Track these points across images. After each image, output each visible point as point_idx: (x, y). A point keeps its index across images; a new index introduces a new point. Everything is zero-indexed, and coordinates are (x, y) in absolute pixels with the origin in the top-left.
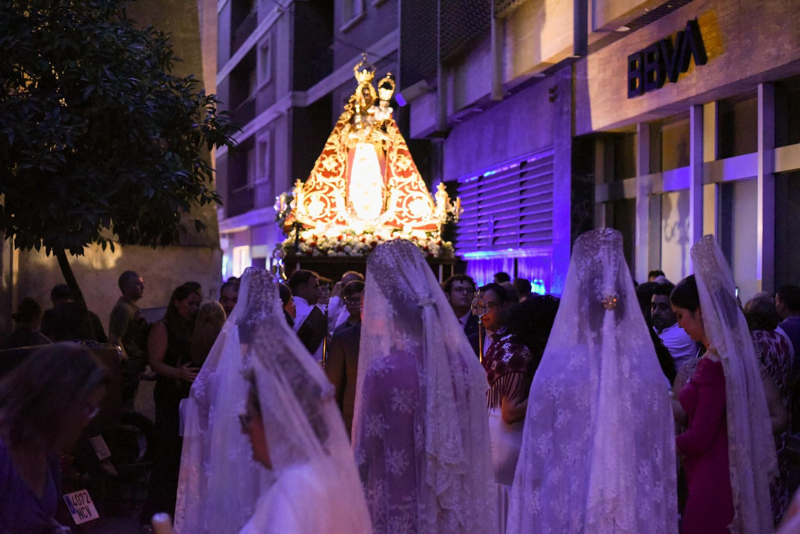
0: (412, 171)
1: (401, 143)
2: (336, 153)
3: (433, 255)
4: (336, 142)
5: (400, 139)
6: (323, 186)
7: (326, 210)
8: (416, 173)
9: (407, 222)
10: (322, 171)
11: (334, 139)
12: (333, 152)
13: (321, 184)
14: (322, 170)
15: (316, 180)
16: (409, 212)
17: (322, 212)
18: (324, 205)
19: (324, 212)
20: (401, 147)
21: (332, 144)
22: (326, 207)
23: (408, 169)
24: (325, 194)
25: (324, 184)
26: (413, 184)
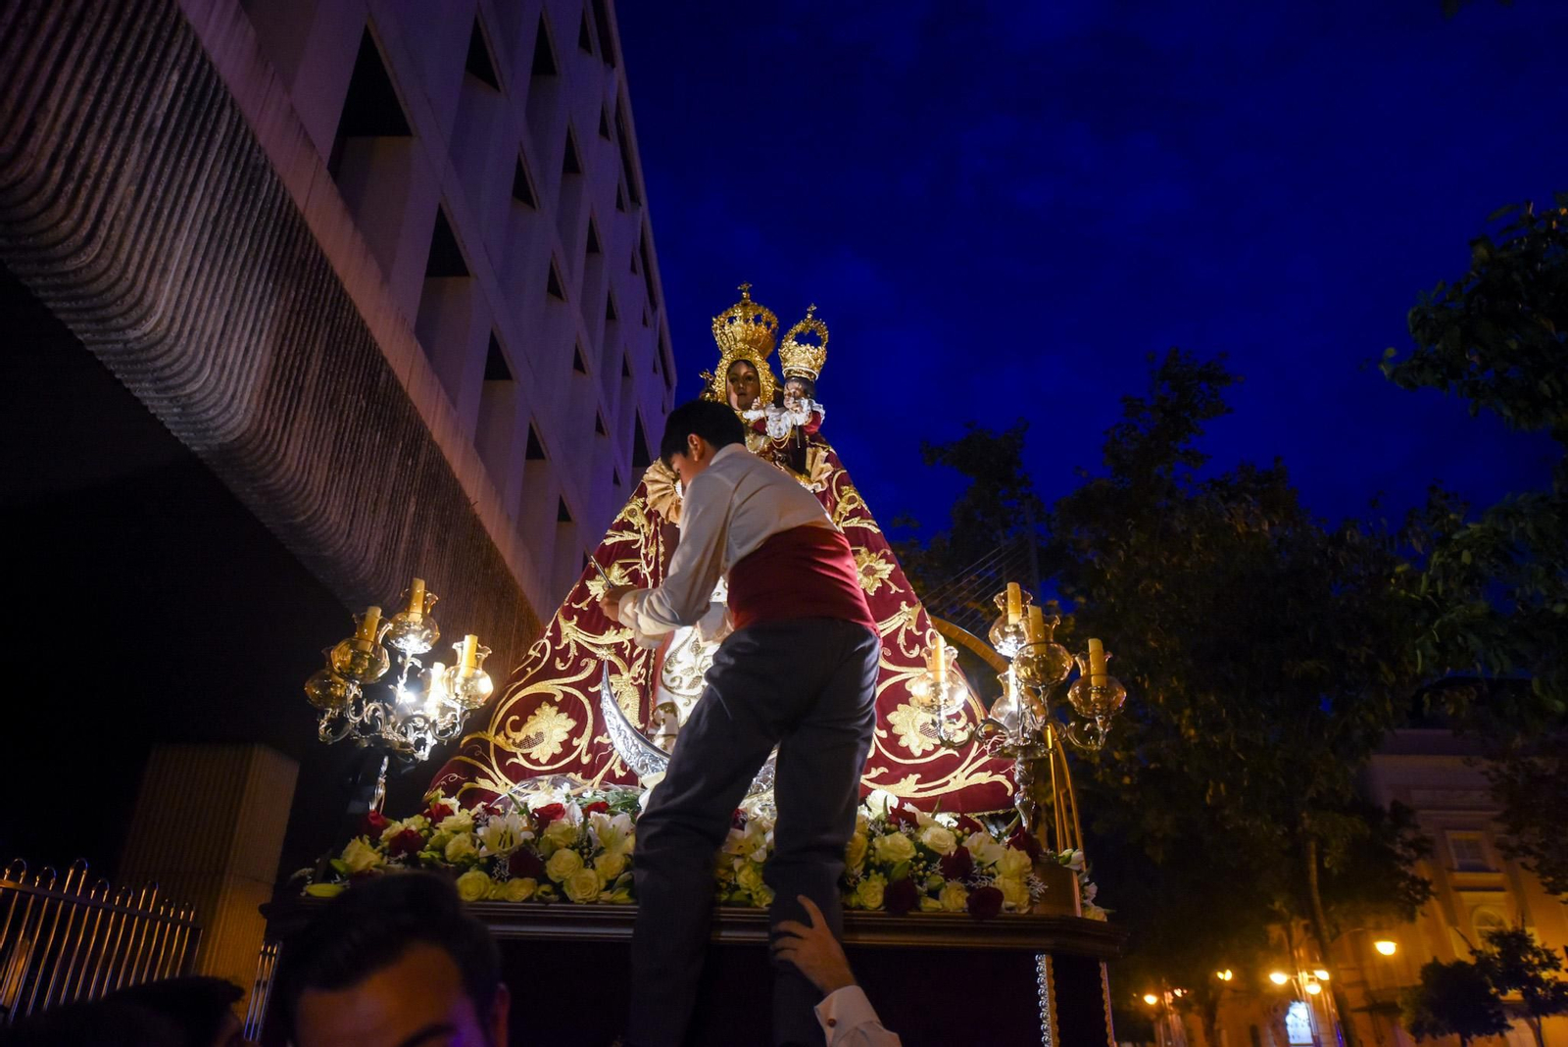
0: (898, 598)
1: (853, 513)
2: (636, 554)
3: (998, 895)
4: (639, 520)
5: (851, 500)
6: (577, 659)
7: (575, 742)
8: (911, 604)
9: (881, 780)
10: (580, 612)
11: (632, 513)
12: (627, 551)
13: (573, 652)
14: (583, 605)
15: (556, 639)
16: (892, 742)
17: (558, 750)
18: (571, 724)
19: (568, 747)
20: (855, 522)
21: (627, 526)
22: (576, 732)
23: (883, 590)
24: (582, 686)
25: (584, 653)
26: (901, 640)
